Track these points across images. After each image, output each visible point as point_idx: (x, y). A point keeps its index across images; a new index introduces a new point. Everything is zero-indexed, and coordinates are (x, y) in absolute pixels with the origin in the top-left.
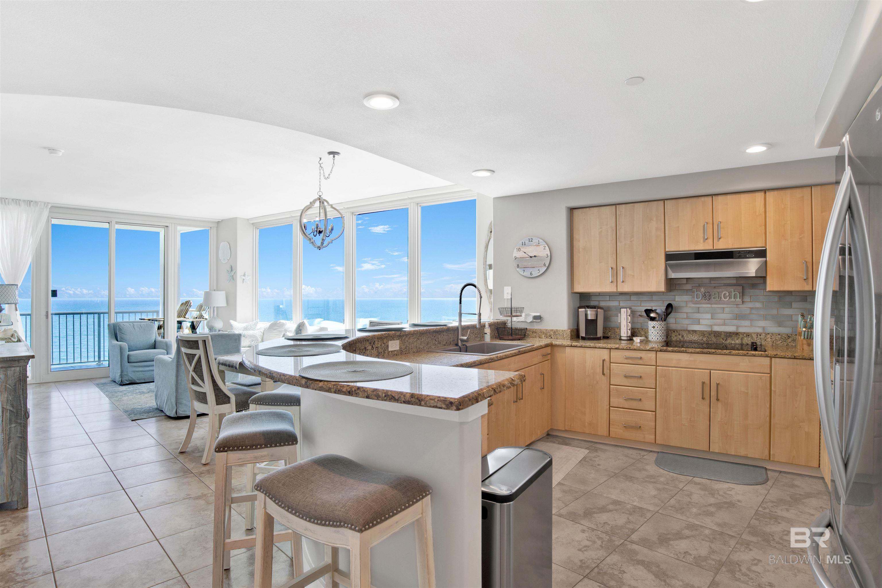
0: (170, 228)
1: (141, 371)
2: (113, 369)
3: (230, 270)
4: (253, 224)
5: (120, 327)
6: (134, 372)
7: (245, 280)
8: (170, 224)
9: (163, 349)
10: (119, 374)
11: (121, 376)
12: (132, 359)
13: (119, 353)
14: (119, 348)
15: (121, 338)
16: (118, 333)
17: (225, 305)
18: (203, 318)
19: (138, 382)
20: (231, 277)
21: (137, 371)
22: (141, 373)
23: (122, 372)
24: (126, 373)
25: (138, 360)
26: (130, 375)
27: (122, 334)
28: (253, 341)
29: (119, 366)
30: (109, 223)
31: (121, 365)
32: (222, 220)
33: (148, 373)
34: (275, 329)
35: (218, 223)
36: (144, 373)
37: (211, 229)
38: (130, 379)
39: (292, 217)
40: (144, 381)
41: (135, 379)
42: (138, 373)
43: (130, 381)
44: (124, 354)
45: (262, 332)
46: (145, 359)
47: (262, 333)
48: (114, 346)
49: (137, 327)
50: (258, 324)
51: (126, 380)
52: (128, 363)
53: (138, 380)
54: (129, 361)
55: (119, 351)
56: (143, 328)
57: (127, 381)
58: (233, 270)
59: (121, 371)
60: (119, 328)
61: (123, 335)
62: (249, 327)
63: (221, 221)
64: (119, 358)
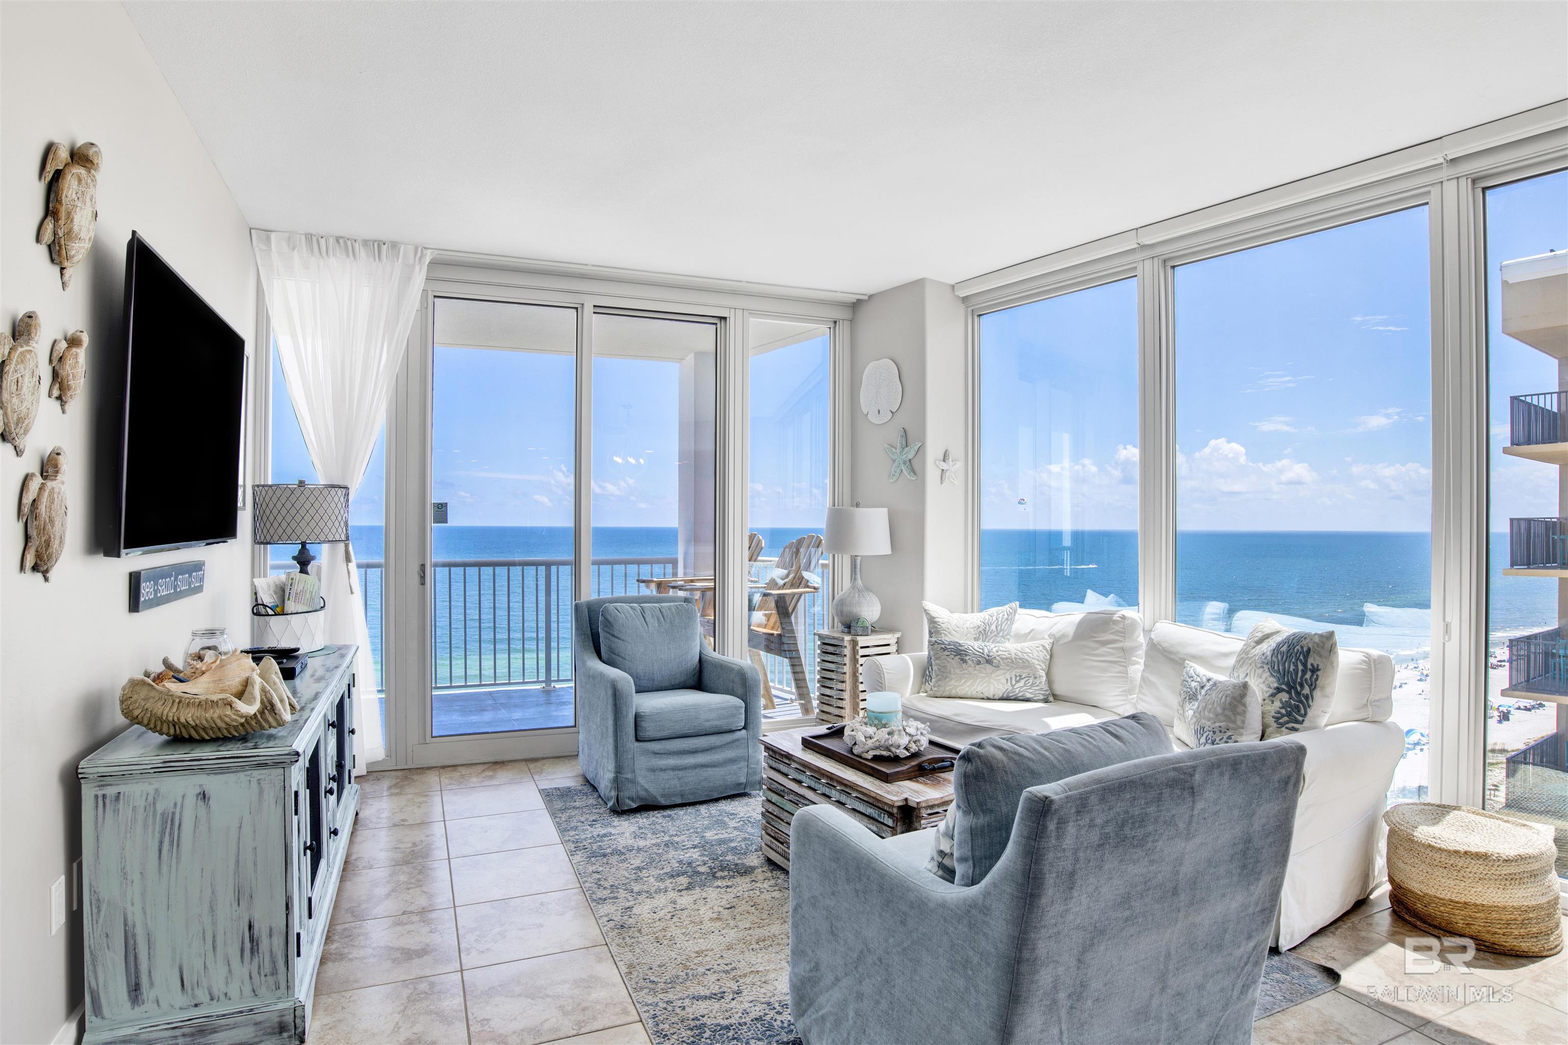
0: (731, 322)
1: (674, 769)
2: (590, 749)
3: (898, 441)
4: (965, 299)
5: (609, 617)
6: (653, 770)
7: (948, 474)
8: (732, 311)
9: (732, 693)
10: (611, 775)
11: (617, 783)
12: (650, 729)
13: (610, 708)
14: (610, 692)
15: (611, 651)
16: (601, 635)
17: (888, 551)
18: (808, 587)
19: (663, 802)
20: (905, 463)
21: (661, 770)
22: (671, 773)
23: (619, 770)
24: (629, 776)
25: (665, 733)
26: (641, 780)
27: (613, 639)
28: (1021, 678)
29: (611, 748)
30: (577, 309)
31: (616, 748)
32: (871, 297)
33: (694, 772)
34: (1105, 643)
35: (856, 306)
36: (681, 773)
37: (835, 328)
38: (643, 793)
39: (1143, 247)
40: (679, 801)
41: (655, 794)
42: (664, 776)
43: (641, 799)
44: (625, 713)
45: (1048, 648)
46: (686, 731)
47: (1046, 649)
48: (594, 677)
49: (653, 616)
50: (1017, 616)
51: (629, 798)
52: (637, 740)
53: (663, 796)
54: (641, 734)
55: (610, 701)
56: (668, 621)
57: (632, 799)
58: (910, 441)
59: (616, 767)
60: (606, 619)
61: (616, 640)
62: (993, 627)
63: (866, 298)
64: (610, 722)
